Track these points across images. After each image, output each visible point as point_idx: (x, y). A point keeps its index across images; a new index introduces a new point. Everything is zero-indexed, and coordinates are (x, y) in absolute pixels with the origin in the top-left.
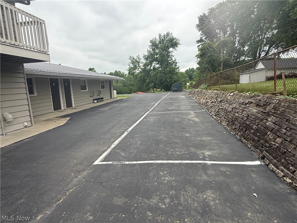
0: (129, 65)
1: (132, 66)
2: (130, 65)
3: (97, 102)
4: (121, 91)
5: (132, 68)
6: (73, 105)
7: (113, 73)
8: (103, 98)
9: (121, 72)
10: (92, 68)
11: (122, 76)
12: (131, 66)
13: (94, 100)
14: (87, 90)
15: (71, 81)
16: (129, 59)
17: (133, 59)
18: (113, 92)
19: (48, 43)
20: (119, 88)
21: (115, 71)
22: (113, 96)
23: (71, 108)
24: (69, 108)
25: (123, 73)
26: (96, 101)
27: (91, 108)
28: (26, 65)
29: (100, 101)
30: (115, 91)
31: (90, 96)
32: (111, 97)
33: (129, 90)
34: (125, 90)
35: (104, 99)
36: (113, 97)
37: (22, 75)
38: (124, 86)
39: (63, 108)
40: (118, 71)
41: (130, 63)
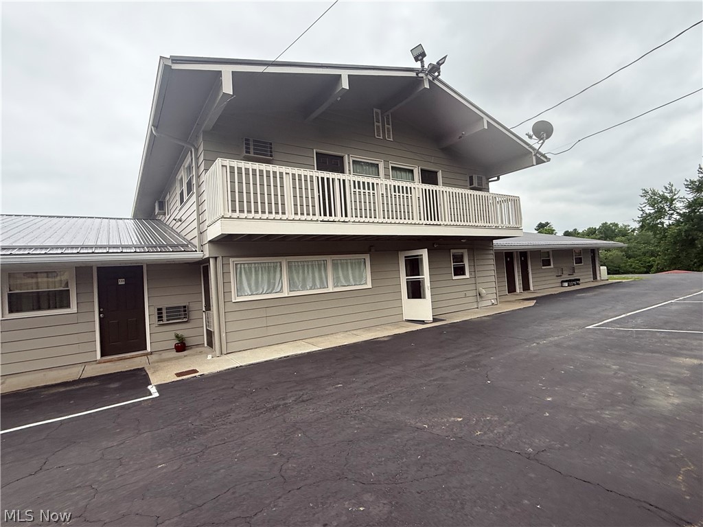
0: (642, 210)
1: (649, 210)
2: (644, 209)
3: (568, 286)
4: (618, 269)
5: (650, 214)
6: (532, 288)
7: (597, 228)
8: (579, 280)
9: (620, 225)
10: (543, 222)
11: (624, 233)
12: (648, 212)
13: (563, 282)
14: (552, 266)
15: (529, 254)
16: (642, 196)
17: (655, 195)
18: (600, 270)
19: (521, 218)
20: (612, 262)
21: (603, 224)
22: (600, 277)
23: (529, 291)
24: (525, 292)
25: (626, 226)
26: (566, 284)
27: (560, 293)
28: (495, 241)
29: (574, 285)
30: (604, 269)
31: (557, 276)
32: (595, 277)
33: (644, 267)
34: (631, 265)
35: (581, 281)
36: (598, 278)
37: (492, 252)
38: (629, 257)
39: (518, 290)
40: (609, 223)
41: (644, 205)
